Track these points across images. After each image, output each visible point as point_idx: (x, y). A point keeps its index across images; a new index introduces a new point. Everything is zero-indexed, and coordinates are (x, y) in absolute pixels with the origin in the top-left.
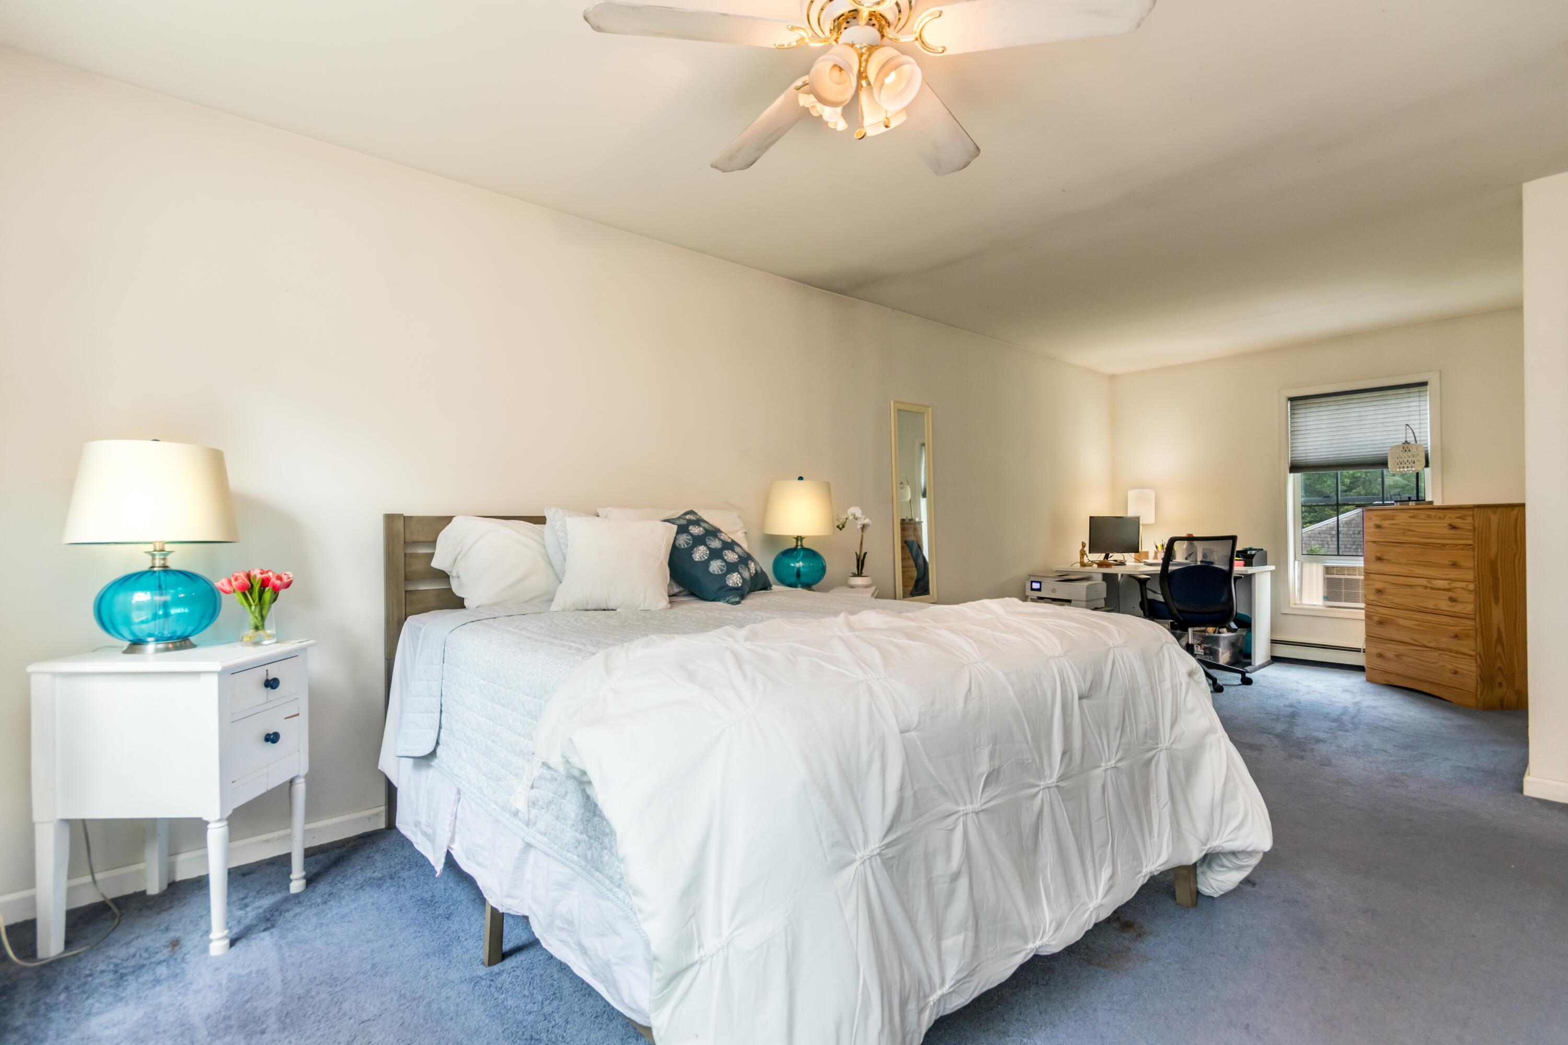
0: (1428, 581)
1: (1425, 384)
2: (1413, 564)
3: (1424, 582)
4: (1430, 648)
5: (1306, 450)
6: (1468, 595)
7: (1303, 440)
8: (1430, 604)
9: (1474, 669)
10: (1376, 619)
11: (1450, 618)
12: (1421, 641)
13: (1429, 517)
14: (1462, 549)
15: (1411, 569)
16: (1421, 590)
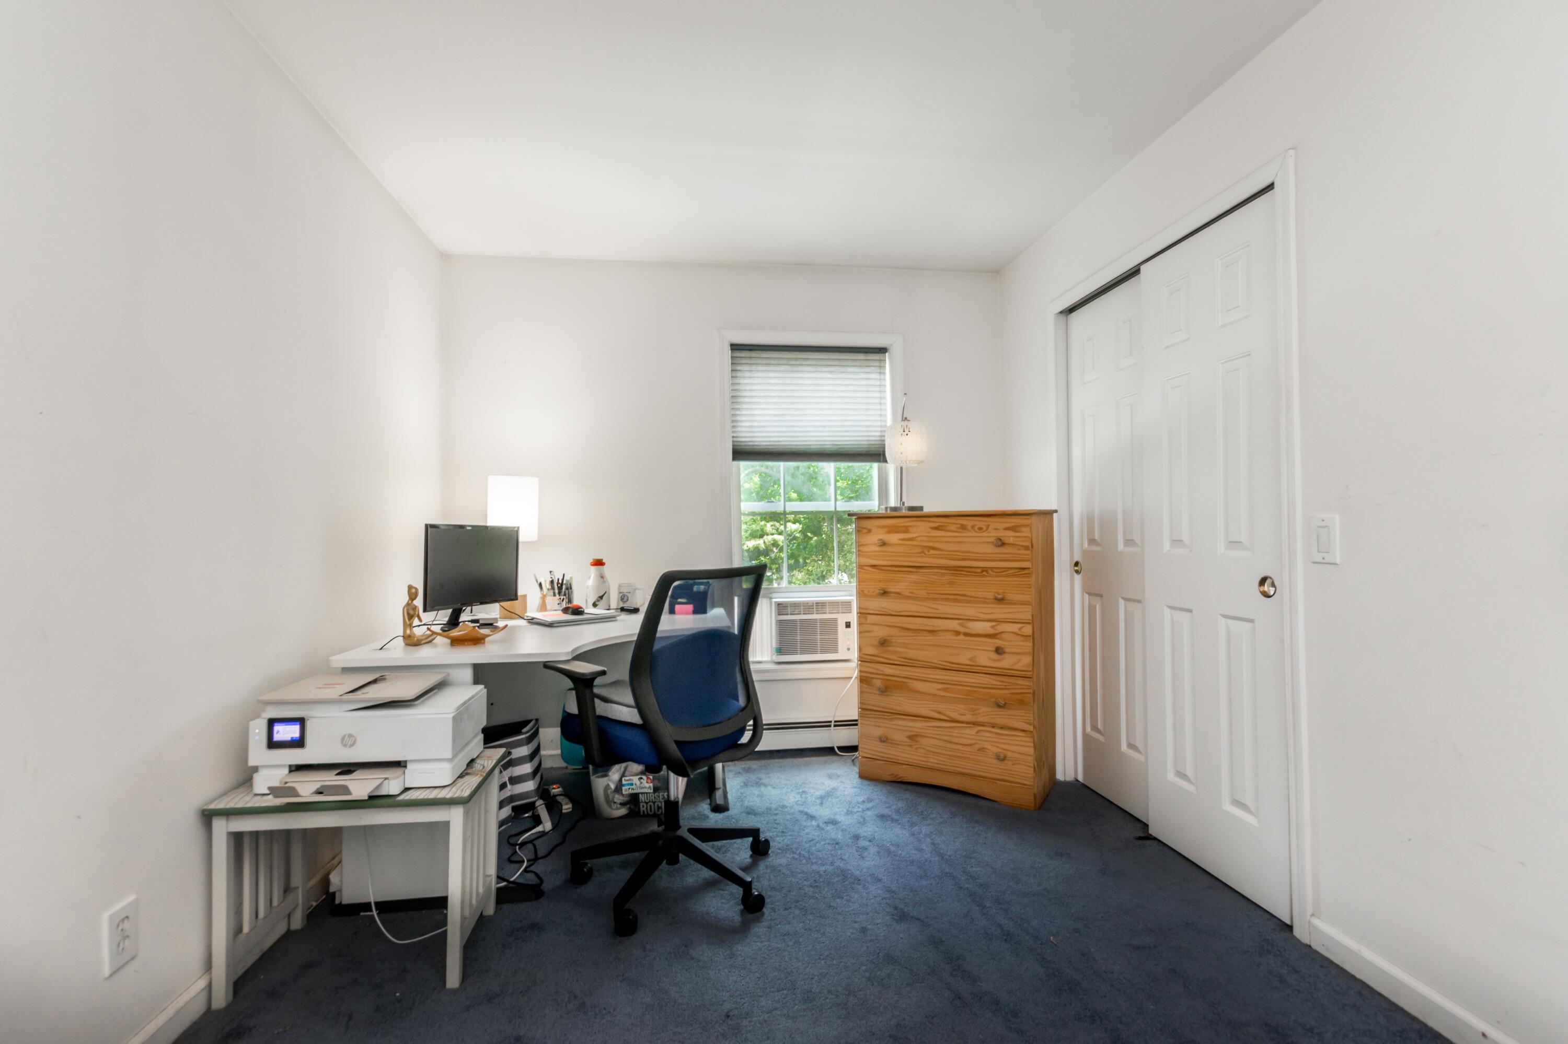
0: (960, 624)
1: (882, 350)
2: (937, 599)
3: (954, 625)
4: (962, 722)
5: (751, 427)
6: (1023, 643)
7: (748, 412)
8: (963, 658)
9: (1031, 751)
10: (878, 683)
11: (993, 677)
12: (947, 713)
13: (963, 527)
14: (1014, 576)
15: (934, 606)
16: (949, 636)
